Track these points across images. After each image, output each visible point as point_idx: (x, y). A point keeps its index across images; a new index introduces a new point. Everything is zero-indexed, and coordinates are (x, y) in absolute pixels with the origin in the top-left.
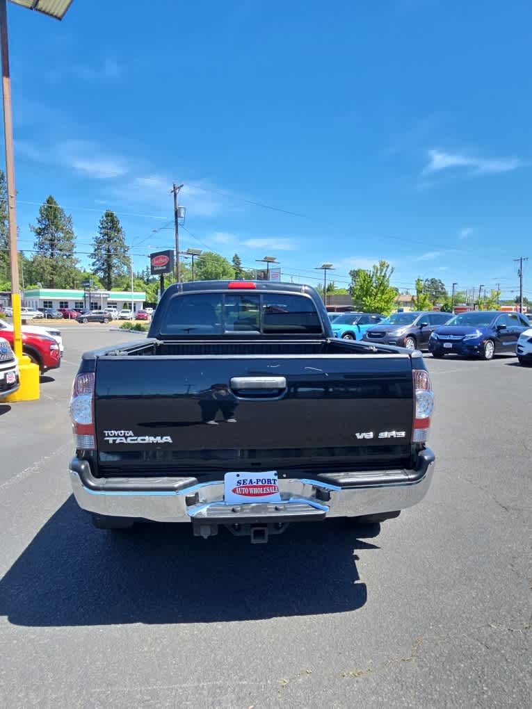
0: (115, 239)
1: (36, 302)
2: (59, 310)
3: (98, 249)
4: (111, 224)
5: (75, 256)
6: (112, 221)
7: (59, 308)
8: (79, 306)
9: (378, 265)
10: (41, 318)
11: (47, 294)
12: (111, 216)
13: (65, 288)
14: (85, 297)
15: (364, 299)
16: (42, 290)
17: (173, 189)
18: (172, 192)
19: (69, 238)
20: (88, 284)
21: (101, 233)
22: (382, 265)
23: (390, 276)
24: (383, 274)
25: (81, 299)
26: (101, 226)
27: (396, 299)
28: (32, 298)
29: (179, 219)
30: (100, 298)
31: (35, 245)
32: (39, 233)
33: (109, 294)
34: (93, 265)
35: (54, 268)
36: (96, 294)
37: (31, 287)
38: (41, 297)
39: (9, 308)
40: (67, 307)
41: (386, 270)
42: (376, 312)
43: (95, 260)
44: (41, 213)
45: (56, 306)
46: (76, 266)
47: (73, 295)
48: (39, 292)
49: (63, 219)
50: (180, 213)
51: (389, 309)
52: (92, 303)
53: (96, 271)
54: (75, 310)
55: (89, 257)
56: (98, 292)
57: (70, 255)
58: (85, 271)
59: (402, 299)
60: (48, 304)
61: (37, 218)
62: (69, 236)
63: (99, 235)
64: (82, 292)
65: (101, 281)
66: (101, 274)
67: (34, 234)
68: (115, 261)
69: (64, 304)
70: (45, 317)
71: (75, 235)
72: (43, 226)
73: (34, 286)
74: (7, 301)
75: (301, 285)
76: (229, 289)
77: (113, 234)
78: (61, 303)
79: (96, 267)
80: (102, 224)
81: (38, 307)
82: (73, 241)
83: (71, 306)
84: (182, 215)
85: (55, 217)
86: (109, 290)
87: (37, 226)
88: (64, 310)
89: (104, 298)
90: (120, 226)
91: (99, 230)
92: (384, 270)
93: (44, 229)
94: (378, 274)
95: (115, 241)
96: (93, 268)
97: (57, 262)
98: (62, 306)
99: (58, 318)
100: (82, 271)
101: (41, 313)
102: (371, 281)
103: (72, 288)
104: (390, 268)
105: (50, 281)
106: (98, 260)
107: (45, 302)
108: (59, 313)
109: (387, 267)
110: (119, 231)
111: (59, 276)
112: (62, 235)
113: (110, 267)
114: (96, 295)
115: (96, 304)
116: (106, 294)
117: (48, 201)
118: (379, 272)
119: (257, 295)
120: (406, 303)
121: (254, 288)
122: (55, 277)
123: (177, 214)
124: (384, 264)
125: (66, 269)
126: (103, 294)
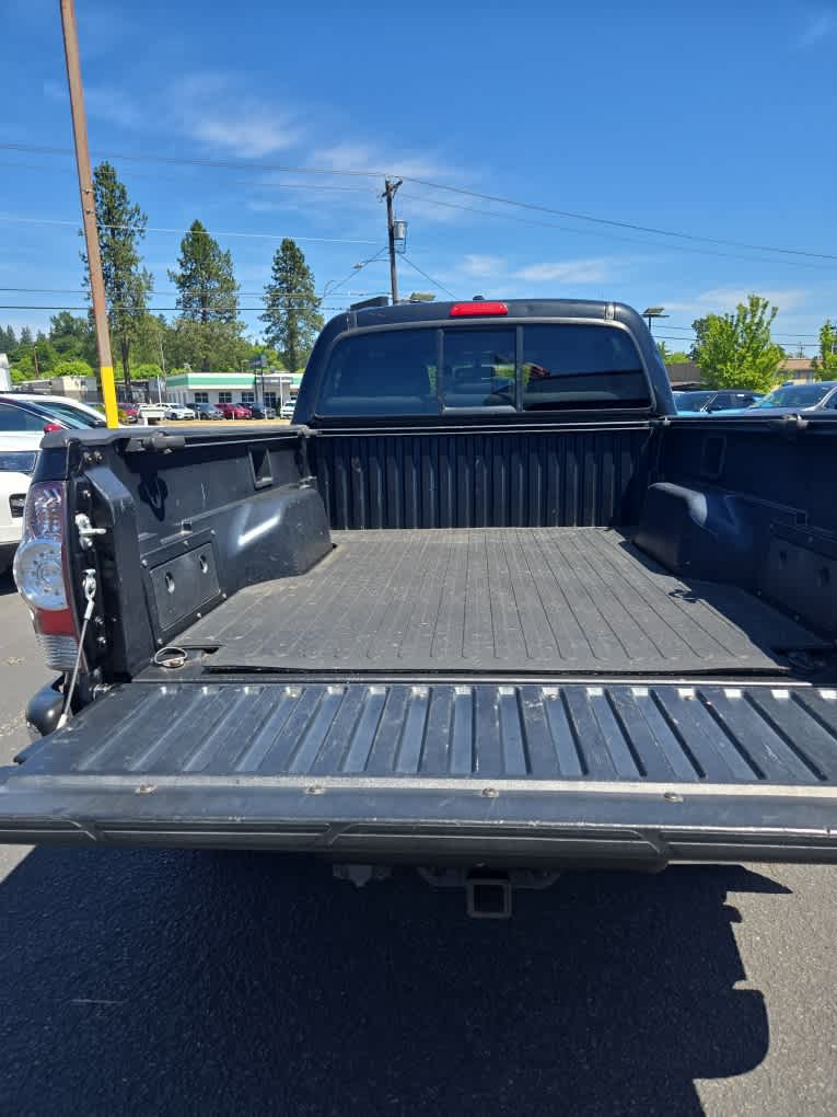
0: (299, 288)
1: (184, 395)
2: (218, 406)
3: (273, 305)
4: (290, 262)
5: (239, 319)
6: (293, 257)
7: (217, 403)
8: (247, 396)
9: (747, 305)
10: (192, 418)
11: (200, 381)
12: (291, 249)
13: (225, 371)
14: (255, 383)
15: (719, 367)
16: (191, 375)
17: (385, 190)
18: (383, 195)
19: (228, 288)
20: (258, 363)
21: (276, 279)
22: (754, 303)
23: (769, 324)
24: (756, 320)
25: (250, 387)
26: (276, 267)
27: (779, 366)
28: (176, 387)
29: (397, 242)
30: (278, 385)
31: (178, 302)
32: (183, 282)
33: (291, 378)
34: (267, 332)
35: (208, 338)
36: (274, 378)
37: (177, 372)
38: (191, 387)
39: (145, 404)
40: (229, 400)
41: (763, 313)
42: (742, 388)
43: (269, 324)
44: (183, 250)
45: (214, 400)
46: (242, 335)
47: (240, 381)
48: (187, 379)
49: (217, 259)
50: (397, 234)
51: (766, 383)
52: (267, 394)
53: (272, 342)
54: (242, 405)
55: (260, 318)
56: (275, 375)
57: (230, 317)
58: (257, 344)
59: (791, 366)
60: (201, 396)
61: (179, 260)
62: (228, 285)
63: (273, 283)
64: (251, 376)
65: (281, 356)
66: (280, 348)
67: (174, 285)
68: (300, 324)
69: (225, 396)
70: (197, 417)
71: (237, 284)
72: (189, 272)
73: (181, 370)
74: (143, 394)
75: (606, 304)
76: (452, 317)
77: (296, 278)
78: (222, 394)
79: (271, 335)
80: (277, 264)
81: (188, 402)
82: (234, 293)
83: (236, 399)
84: (402, 236)
85: (206, 256)
86: (292, 372)
87: (179, 271)
88: (225, 406)
89: (284, 384)
90: (305, 264)
91: (273, 274)
92: (759, 313)
93: (189, 277)
94: (748, 321)
95: (300, 291)
96: (266, 337)
97: (212, 330)
98: (221, 400)
99: (215, 418)
100: (253, 344)
101: (191, 411)
102: (734, 332)
103: (239, 371)
104: (769, 310)
105: (205, 360)
106: (274, 324)
107: (197, 394)
108: (218, 410)
109: (765, 306)
110: (304, 273)
111: (216, 352)
112: (217, 285)
113: (293, 335)
114: (272, 381)
115: (273, 394)
116: (288, 378)
117: (193, 229)
118: (749, 316)
119: (512, 327)
120: (799, 373)
121: (504, 314)
122: (210, 354)
123: (392, 236)
124: (757, 303)
125: (225, 339)
126: (283, 378)
